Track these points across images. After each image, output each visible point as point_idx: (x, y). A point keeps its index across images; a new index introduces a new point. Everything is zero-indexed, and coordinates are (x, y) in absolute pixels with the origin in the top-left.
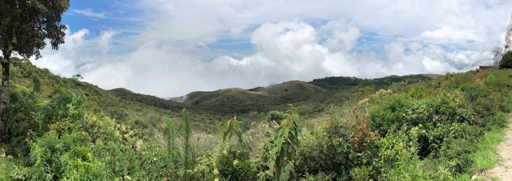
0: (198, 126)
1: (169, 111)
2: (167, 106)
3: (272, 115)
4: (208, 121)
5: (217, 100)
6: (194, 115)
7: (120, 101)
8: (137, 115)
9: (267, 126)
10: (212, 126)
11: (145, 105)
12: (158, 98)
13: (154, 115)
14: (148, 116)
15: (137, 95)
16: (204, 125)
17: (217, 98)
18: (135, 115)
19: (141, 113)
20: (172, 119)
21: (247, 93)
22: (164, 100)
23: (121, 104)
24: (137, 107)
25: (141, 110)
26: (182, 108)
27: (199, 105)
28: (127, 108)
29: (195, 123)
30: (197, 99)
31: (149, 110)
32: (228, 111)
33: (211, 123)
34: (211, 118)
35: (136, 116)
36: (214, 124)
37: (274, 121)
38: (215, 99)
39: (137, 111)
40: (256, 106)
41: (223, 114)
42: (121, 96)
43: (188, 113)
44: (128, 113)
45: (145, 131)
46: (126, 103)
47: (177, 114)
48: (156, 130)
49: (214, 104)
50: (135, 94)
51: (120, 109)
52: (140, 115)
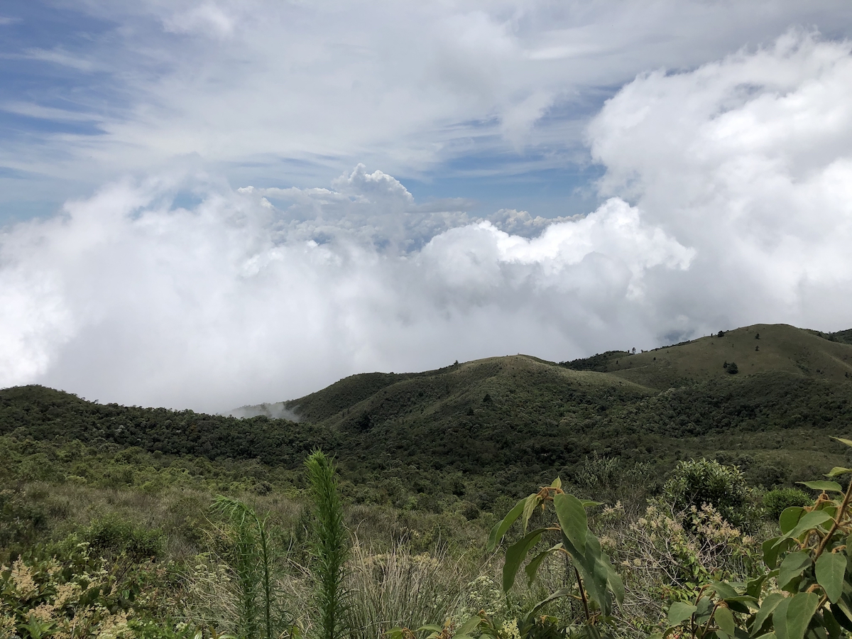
0: (373, 520)
1: (254, 465)
2: (245, 444)
3: (692, 479)
4: (413, 499)
5: (445, 410)
6: (355, 474)
7: (23, 450)
8: (110, 501)
9: (674, 525)
10: (431, 516)
11: (149, 455)
12: (205, 418)
13: (188, 492)
14: (165, 502)
15: (108, 415)
16: (396, 512)
17: (445, 401)
18: (102, 502)
19: (128, 494)
20: (270, 498)
21: (563, 380)
22: (231, 419)
23: (27, 464)
24: (110, 469)
25: (128, 479)
26: (308, 448)
27: (374, 430)
28: (61, 480)
29: (361, 507)
30: (364, 406)
31: (166, 475)
32: (486, 456)
33: (425, 506)
34: (422, 482)
35: (109, 510)
36: (437, 510)
37: (709, 508)
38: (438, 405)
39: (114, 483)
40: (602, 436)
41: (468, 465)
42: (26, 423)
43: (331, 469)
44: (64, 499)
45: (146, 568)
46: (54, 457)
47: (289, 474)
48: (199, 557)
49: (435, 425)
50: (95, 409)
51: (27, 489)
52: (126, 503)
